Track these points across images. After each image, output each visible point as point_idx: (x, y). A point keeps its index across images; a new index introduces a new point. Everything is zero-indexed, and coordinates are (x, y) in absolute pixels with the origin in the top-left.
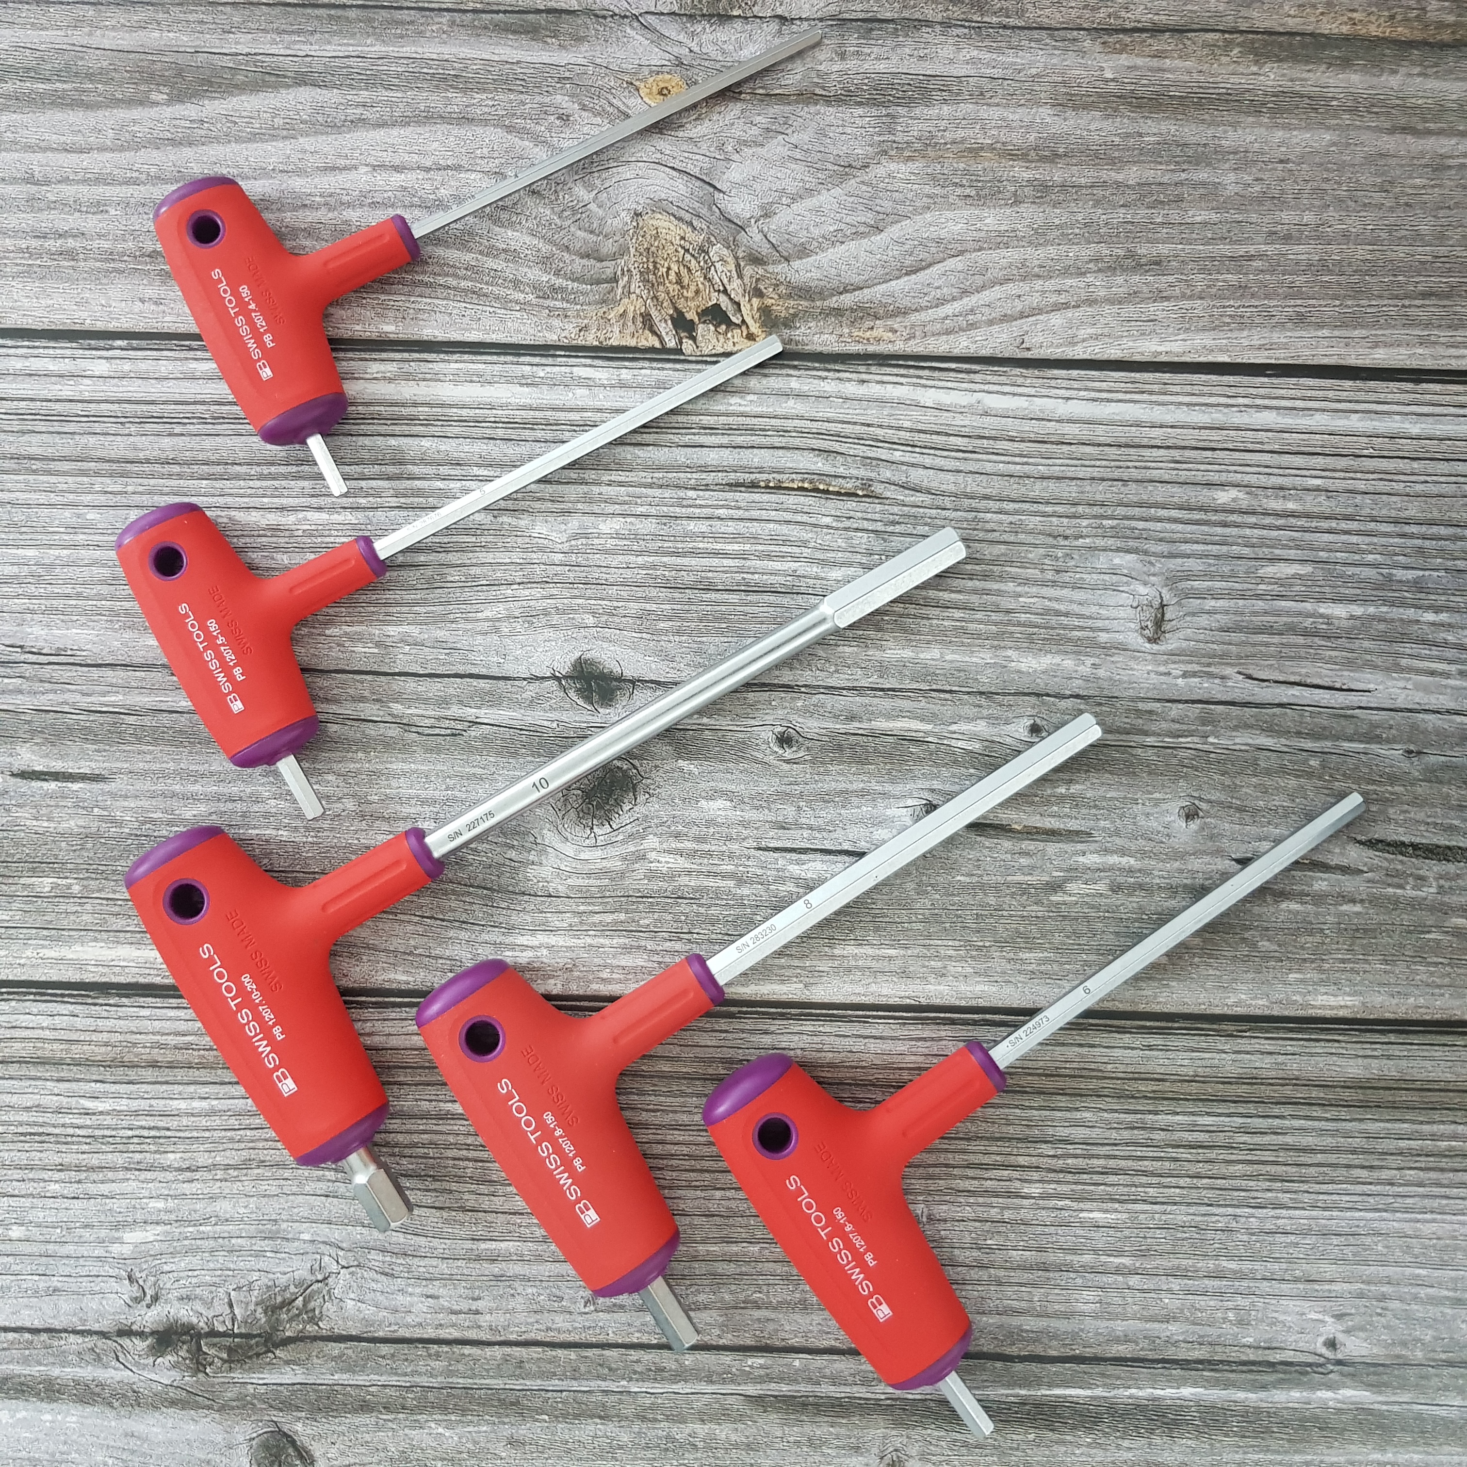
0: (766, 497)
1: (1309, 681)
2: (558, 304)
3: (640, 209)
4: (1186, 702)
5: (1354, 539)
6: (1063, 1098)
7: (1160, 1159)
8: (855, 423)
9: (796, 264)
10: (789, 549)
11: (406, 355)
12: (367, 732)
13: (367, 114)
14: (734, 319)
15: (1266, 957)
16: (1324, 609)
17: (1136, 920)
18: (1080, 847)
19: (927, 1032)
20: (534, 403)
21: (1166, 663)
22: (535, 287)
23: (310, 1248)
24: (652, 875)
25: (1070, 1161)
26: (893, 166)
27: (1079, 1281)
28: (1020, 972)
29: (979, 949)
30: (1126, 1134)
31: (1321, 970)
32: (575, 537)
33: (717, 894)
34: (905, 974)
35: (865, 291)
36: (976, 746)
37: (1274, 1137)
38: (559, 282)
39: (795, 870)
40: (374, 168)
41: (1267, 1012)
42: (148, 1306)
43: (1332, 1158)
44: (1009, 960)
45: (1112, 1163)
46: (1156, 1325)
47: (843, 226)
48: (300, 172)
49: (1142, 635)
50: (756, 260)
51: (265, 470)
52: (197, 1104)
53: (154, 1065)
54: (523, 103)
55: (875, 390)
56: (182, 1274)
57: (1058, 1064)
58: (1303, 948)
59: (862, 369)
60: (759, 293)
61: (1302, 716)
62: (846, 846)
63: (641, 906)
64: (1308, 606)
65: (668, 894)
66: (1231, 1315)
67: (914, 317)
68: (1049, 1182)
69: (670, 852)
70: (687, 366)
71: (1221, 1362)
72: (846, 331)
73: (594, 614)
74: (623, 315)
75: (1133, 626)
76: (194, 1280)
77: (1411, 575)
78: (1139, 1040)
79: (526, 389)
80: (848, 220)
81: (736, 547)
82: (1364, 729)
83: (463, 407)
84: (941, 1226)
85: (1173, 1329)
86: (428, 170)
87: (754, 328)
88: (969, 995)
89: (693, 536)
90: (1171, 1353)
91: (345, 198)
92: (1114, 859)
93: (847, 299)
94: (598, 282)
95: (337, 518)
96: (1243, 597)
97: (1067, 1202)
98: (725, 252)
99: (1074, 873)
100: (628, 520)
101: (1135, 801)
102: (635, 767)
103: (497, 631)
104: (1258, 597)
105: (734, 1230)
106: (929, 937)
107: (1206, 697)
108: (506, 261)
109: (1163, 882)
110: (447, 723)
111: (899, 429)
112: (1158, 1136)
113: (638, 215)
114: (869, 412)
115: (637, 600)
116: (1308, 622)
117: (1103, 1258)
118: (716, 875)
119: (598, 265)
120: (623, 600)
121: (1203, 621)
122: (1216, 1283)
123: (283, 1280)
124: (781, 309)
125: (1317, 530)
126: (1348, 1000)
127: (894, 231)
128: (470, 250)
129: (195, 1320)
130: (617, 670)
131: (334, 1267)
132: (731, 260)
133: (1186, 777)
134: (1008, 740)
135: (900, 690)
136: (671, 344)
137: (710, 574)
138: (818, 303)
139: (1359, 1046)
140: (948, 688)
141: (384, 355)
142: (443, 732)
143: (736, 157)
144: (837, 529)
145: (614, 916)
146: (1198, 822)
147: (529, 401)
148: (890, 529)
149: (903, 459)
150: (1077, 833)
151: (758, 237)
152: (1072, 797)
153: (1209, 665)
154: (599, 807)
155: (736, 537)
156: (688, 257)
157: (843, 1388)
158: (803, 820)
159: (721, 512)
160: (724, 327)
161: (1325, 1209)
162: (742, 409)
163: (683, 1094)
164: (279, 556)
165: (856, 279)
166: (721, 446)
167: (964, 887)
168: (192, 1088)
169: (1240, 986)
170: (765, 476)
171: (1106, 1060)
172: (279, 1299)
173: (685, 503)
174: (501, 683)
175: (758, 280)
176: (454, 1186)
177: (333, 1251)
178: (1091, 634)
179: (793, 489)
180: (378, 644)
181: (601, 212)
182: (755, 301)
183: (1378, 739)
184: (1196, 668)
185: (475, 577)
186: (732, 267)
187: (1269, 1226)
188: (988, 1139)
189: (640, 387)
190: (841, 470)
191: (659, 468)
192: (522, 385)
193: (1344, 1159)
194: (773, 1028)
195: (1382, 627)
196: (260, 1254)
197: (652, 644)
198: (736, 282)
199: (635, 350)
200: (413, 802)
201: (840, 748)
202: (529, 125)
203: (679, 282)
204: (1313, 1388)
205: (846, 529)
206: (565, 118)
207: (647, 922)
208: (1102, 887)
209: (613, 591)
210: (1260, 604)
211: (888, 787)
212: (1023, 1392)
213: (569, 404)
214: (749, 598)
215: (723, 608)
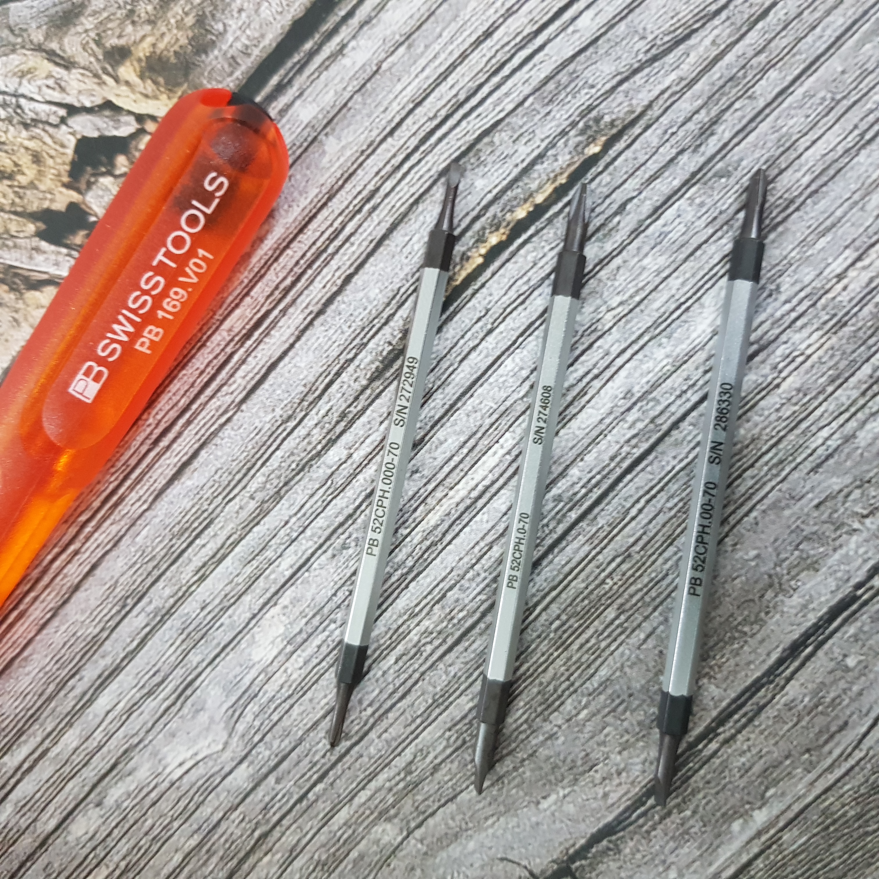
32: (235, 714)
73: (382, 815)
148: (712, 145)
155: (476, 442)
160: (118, 160)
190: (524, 152)
191: (247, 471)
214: (601, 522)
215: (578, 584)
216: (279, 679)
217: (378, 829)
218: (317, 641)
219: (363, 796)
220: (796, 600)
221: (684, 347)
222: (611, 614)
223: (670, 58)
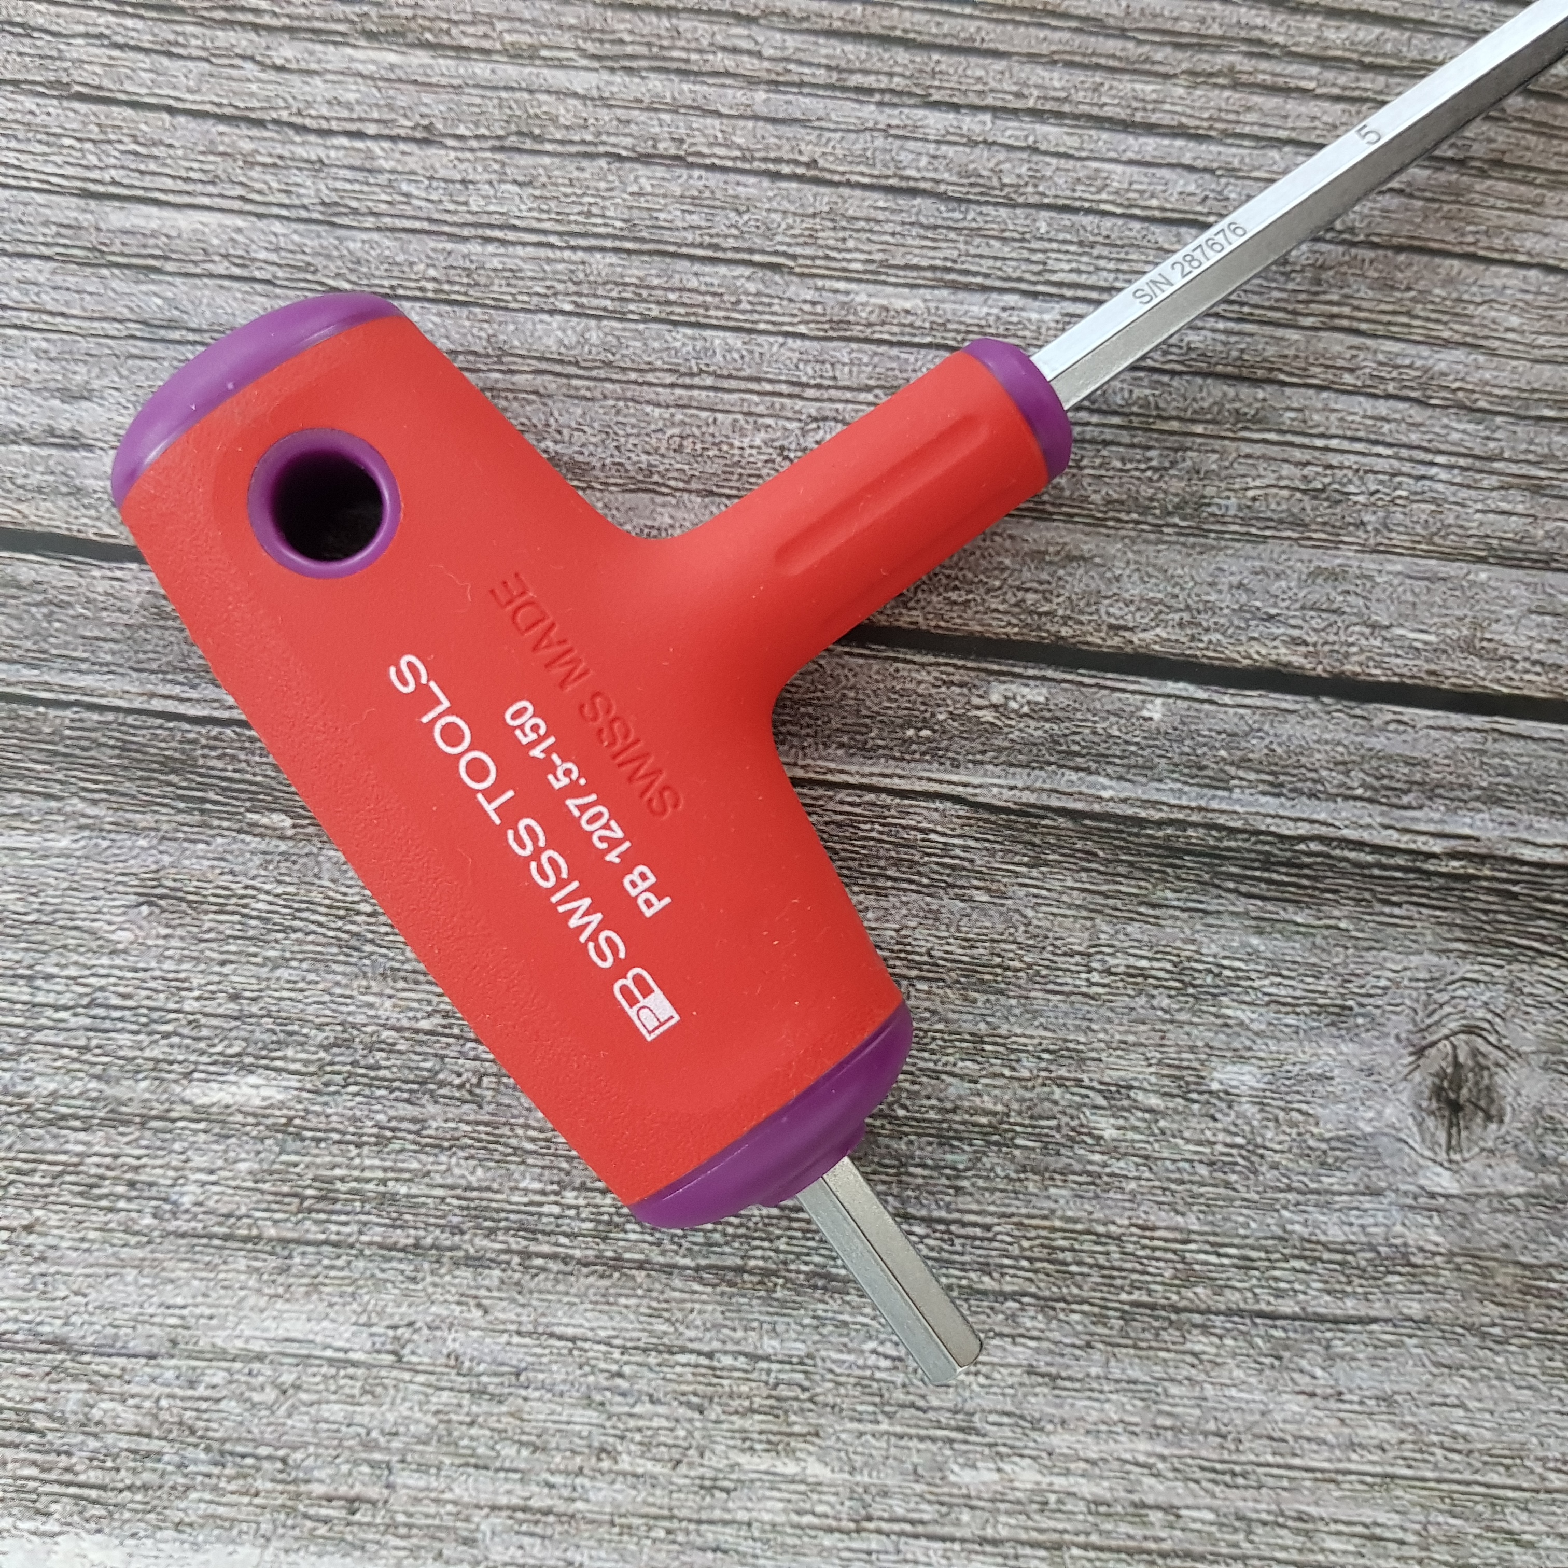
157: (1305, 808)
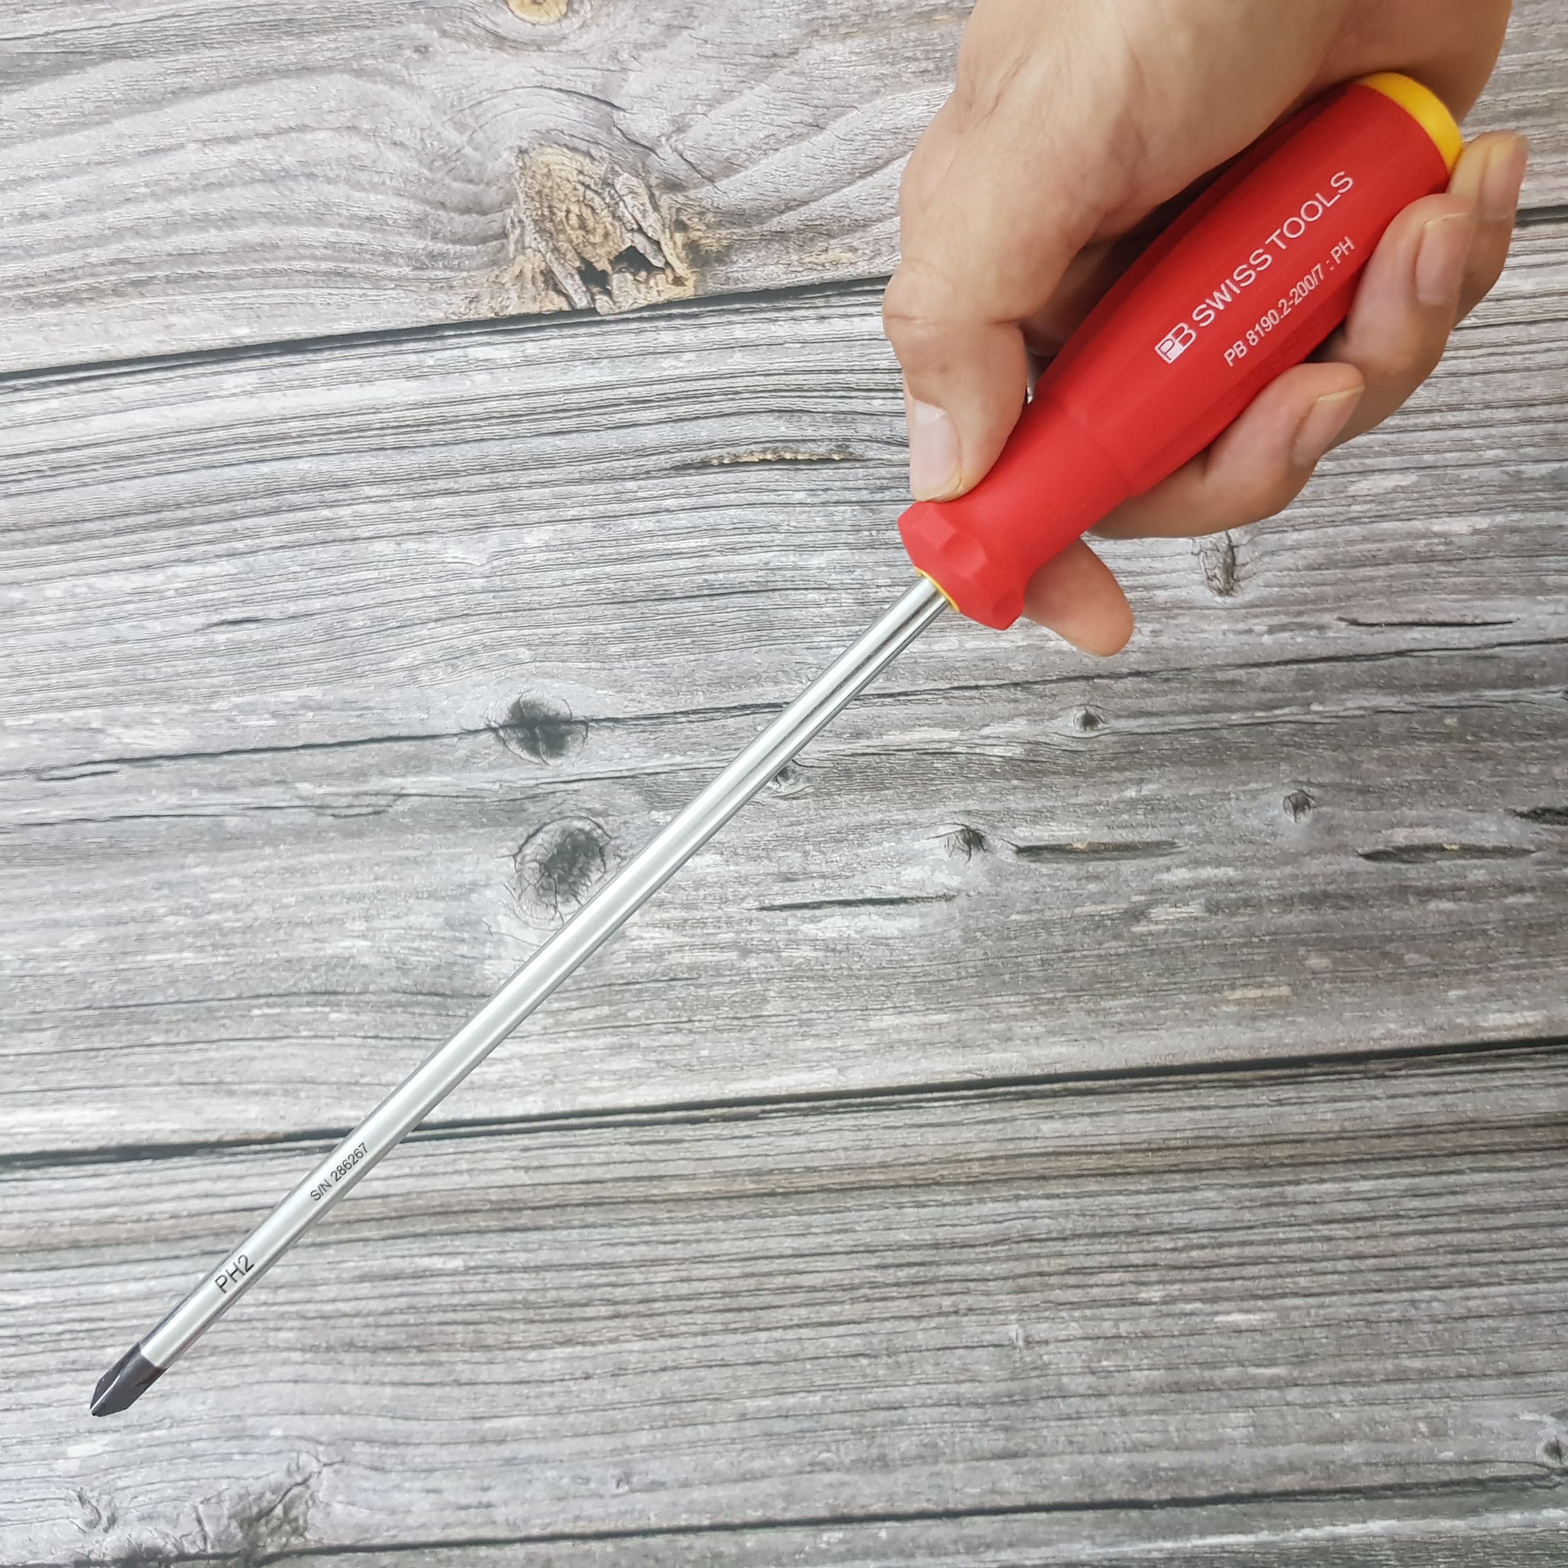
0: (721, 478)
1: (1431, 619)
2: (440, 274)
3: (525, 145)
4: (1278, 663)
5: (1466, 433)
6: (1178, 1176)
7: (1309, 1240)
8: (820, 372)
9: (723, 184)
10: (757, 538)
11: (266, 361)
12: (273, 821)
13: (189, 81)
14: (655, 263)
15: (1417, 973)
16: (1438, 526)
17: (1244, 945)
18: (1162, 861)
19: (997, 1111)
20: (426, 399)
21: (1245, 618)
22: (410, 257)
23: (284, 1445)
24: (635, 958)
25: (1195, 1254)
26: (828, 48)
27: (1224, 1401)
28: (1104, 1025)
29: (1050, 1002)
30: (1263, 1214)
31: (1489, 982)
32: (497, 555)
33: (717, 970)
34: (960, 1043)
35: (813, 205)
36: (1017, 751)
37: (1451, 1198)
38: (438, 247)
39: (809, 929)
40: (204, 143)
41: (1426, 1042)
42: (106, 1530)
43: (1531, 1217)
44: (1089, 1012)
45: (1249, 1251)
46: (1327, 1448)
47: (775, 130)
48: (119, 161)
49: (1211, 588)
50: (673, 186)
51: (121, 523)
52: (134, 1288)
53: (75, 1245)
54: (371, 39)
55: (839, 326)
56: (140, 1490)
57: (1165, 1135)
58: (1462, 957)
59: (819, 302)
60: (681, 226)
61: (1429, 664)
62: (870, 894)
63: (627, 995)
64: (1418, 525)
65: (658, 976)
66: (1422, 1427)
67: (876, 230)
68: (1172, 1282)
69: (654, 926)
70: (605, 328)
71: (1417, 1485)
72: (795, 257)
73: (529, 645)
74: (521, 275)
75: (1197, 577)
76: (154, 1496)
77: (1545, 469)
78: (1266, 1095)
79: (414, 384)
80: (781, 120)
81: (693, 543)
82: (1510, 670)
83: (342, 414)
84: (1043, 1350)
85: (1350, 1450)
86: (266, 136)
87: (681, 269)
88: (1044, 1060)
89: (639, 536)
90: (1351, 1481)
91: (174, 184)
92: (1207, 872)
93: (791, 219)
94: (484, 240)
95: (211, 569)
96: (1333, 524)
97: (1198, 1305)
98: (634, 181)
99: (1159, 896)
100: (560, 527)
101: (1226, 796)
102: (599, 827)
103: (415, 681)
104: (1353, 521)
105: (787, 1378)
106: (985, 994)
107: (1301, 654)
108: (373, 231)
109: (1273, 894)
110: (368, 800)
111: (874, 371)
112: (1303, 1211)
113: (522, 151)
114: (836, 355)
115: (580, 622)
116: (1421, 545)
117: (1252, 1370)
118: (714, 947)
119: (482, 219)
120: (562, 624)
121: (1286, 559)
122: (1398, 1387)
123: (256, 1487)
124: (710, 241)
125: (1416, 429)
126: (1531, 1016)
127: (839, 127)
128: (327, 224)
129: (160, 1543)
130: (564, 711)
131: (315, 1467)
132: (642, 190)
133: (1288, 758)
134: (1056, 739)
135: (913, 693)
136: (582, 302)
137: (664, 581)
138: (756, 228)
139: (1548, 1072)
140: (973, 683)
141: (241, 365)
142: (364, 811)
143: (634, 65)
144: (813, 505)
145: (597, 1011)
146: (1310, 813)
147: (419, 398)
148: (878, 496)
149: (883, 409)
150: (1157, 844)
151: (673, 158)
152: (1146, 800)
153: (1300, 614)
154: (562, 880)
155: (692, 531)
156: (590, 194)
158: (812, 868)
159: (670, 503)
160: (643, 274)
161: (1526, 1282)
162: (678, 372)
163: (704, 1219)
164: (149, 624)
165: (800, 192)
166: (660, 422)
167: (1022, 927)
168: (124, 1269)
169: (1387, 1014)
170: (716, 452)
171: (1225, 1123)
172: (255, 1510)
173: (624, 497)
174: (428, 743)
175: (678, 210)
176: (444, 1357)
177: (310, 1446)
178: (1145, 594)
179: (754, 463)
180: (274, 715)
181: (477, 156)
182: (679, 237)
183: (1529, 682)
184: (1284, 619)
185: (382, 620)
186: (646, 200)
187: (1459, 1310)
188: (1088, 1236)
189: (551, 361)
190: (810, 432)
191: (589, 458)
192: (408, 378)
193: (1546, 1216)
194: (806, 1127)
195: (1516, 539)
196: (226, 1458)
197: (603, 674)
198: (653, 217)
199: (539, 316)
200: (338, 899)
201: (848, 774)
202: (381, 64)
203: (583, 226)
204: (1539, 1505)
205: (824, 504)
206: (423, 50)
207: (637, 1013)
208: (1195, 909)
209: (548, 615)
210: (1356, 531)
211: (912, 815)
212: (1169, 1545)
213: (468, 395)
214: (715, 603)
215: (685, 620)
216: (529, 557)
217: (522, 649)
218: (559, 555)
219: (526, 632)
220: (760, 690)
221: (802, 564)
222: (688, 640)
223: (894, 448)
